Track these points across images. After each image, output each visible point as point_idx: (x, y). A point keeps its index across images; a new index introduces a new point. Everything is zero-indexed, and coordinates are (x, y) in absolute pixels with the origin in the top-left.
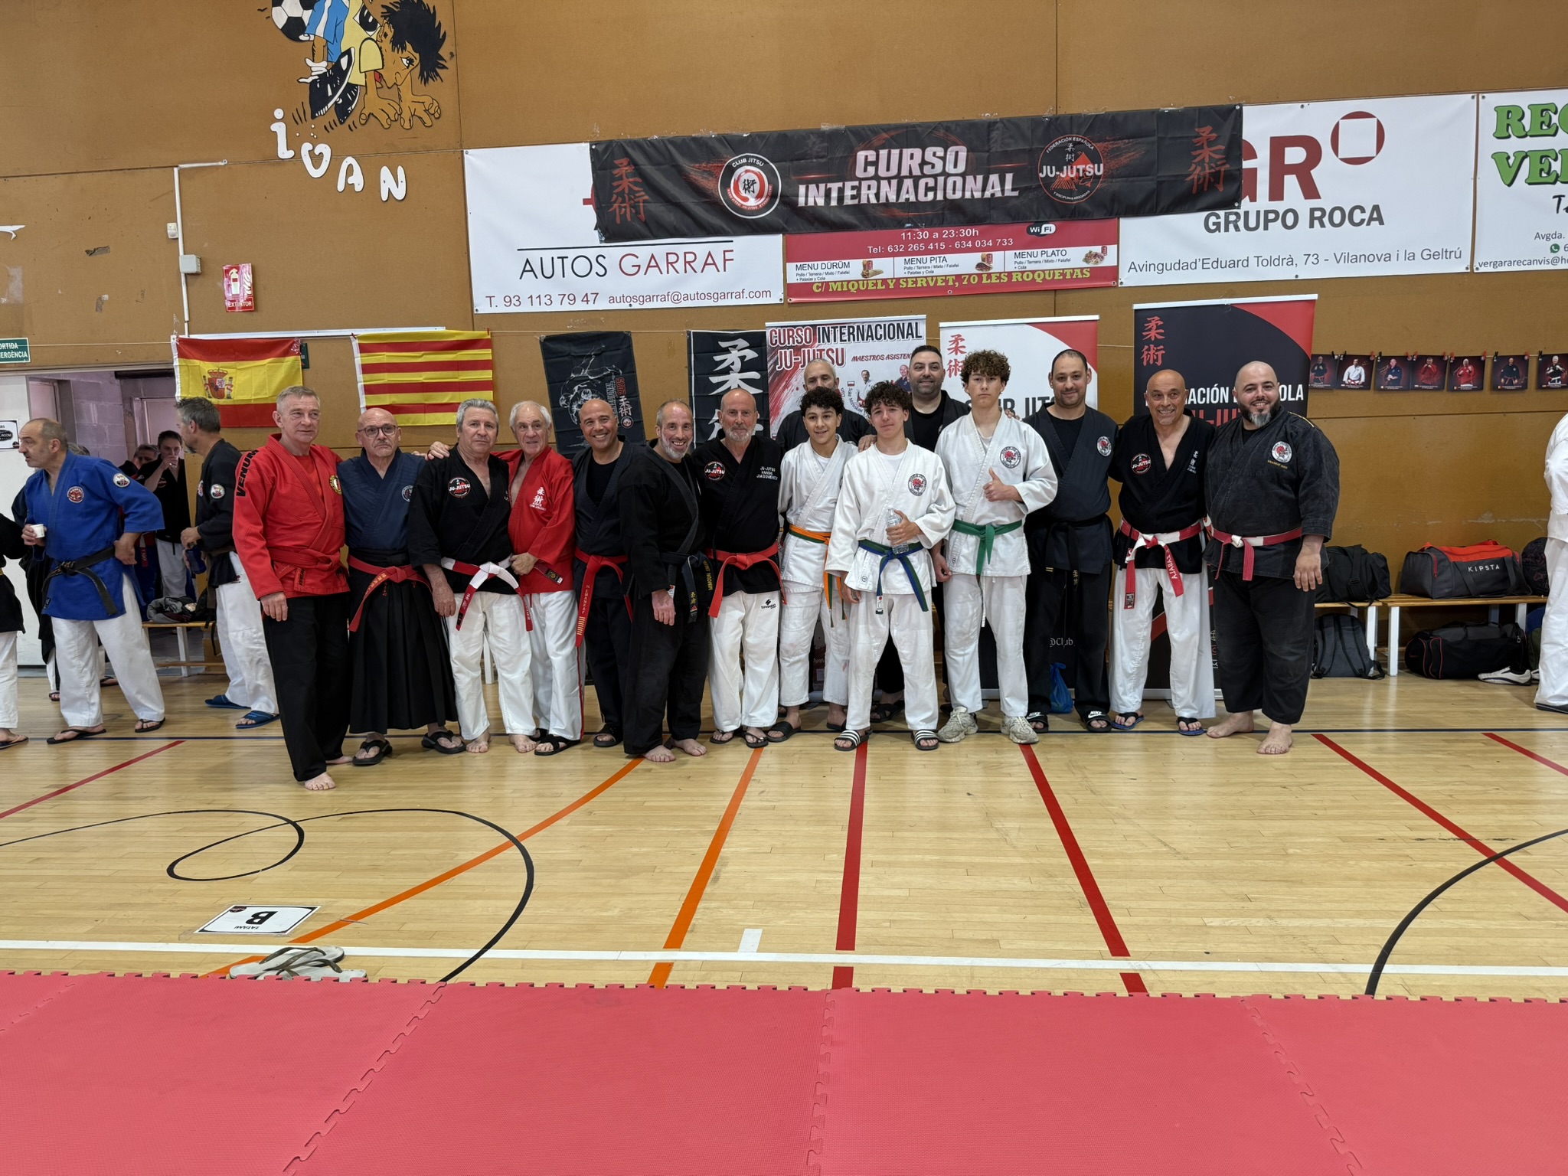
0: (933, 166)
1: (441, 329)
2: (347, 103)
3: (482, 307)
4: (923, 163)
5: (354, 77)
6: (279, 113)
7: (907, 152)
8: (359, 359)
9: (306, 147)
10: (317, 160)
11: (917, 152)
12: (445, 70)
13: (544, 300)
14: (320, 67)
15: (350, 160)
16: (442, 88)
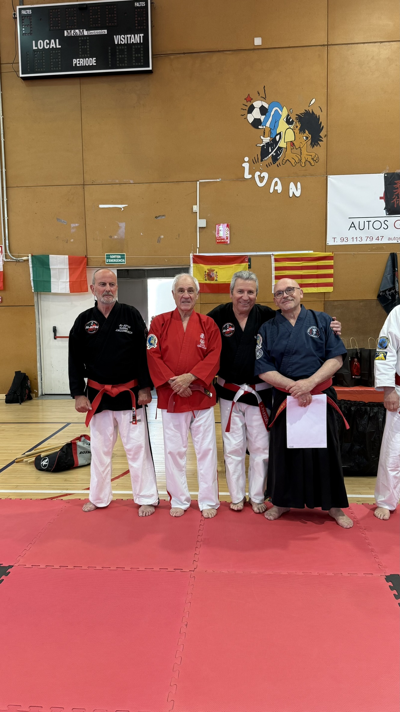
1: (311, 252)
2: (278, 155)
3: (330, 242)
5: (282, 144)
6: (246, 159)
8: (274, 265)
9: (258, 173)
10: (261, 179)
12: (322, 142)
13: (358, 239)
14: (267, 140)
15: (276, 179)
16: (320, 150)
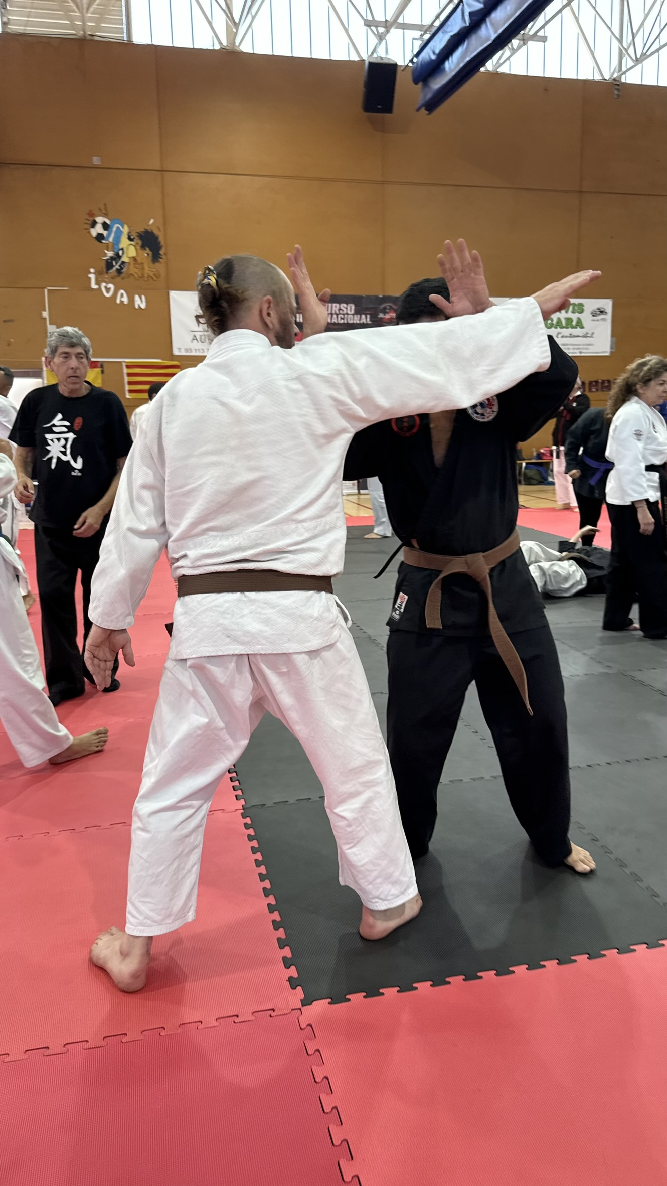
0: (343, 310)
1: (159, 361)
2: (122, 269)
3: (176, 352)
4: (340, 309)
5: (125, 259)
6: (92, 270)
7: (334, 305)
8: (126, 371)
9: (104, 285)
10: (108, 290)
11: (338, 305)
13: (201, 351)
14: (110, 254)
15: (122, 291)
16: (160, 267)
